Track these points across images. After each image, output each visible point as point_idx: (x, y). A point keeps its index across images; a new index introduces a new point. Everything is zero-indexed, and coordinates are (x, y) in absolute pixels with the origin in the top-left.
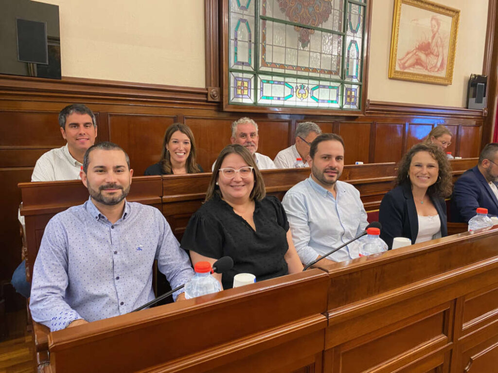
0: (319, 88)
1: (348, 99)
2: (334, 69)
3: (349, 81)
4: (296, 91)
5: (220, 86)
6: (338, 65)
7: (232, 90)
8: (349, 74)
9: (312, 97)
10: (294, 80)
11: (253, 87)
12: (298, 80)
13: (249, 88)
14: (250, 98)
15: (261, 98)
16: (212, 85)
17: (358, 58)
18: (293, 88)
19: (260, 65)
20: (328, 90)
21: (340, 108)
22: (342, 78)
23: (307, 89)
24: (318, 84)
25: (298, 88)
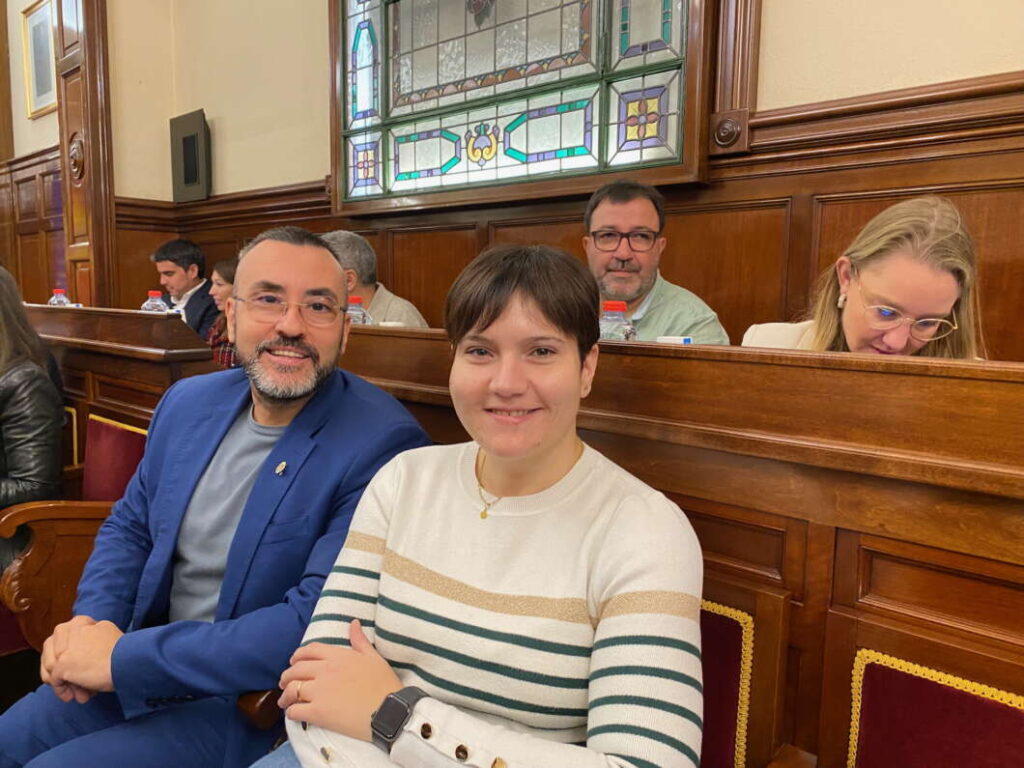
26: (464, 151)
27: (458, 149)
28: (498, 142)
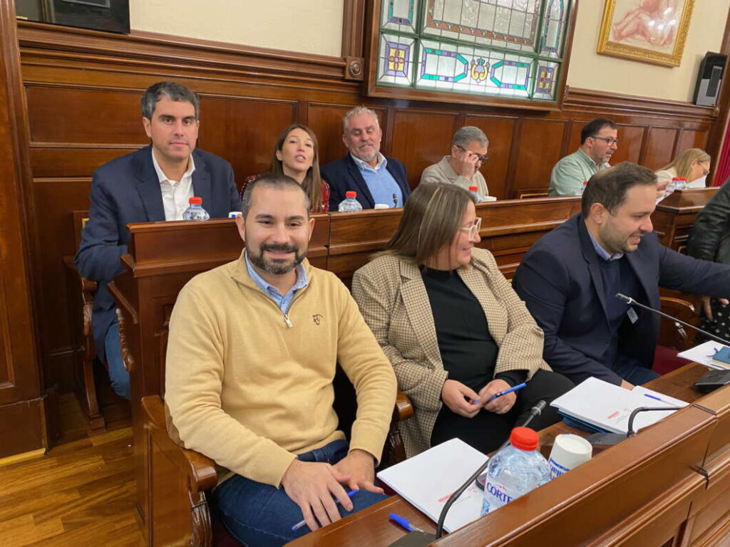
0: (503, 65)
1: (541, 84)
2: (527, 36)
3: (545, 55)
4: (472, 67)
5: (363, 56)
6: (533, 29)
7: (382, 62)
8: (547, 45)
9: (492, 78)
10: (469, 50)
11: (411, 59)
12: (476, 50)
13: (405, 61)
14: (406, 76)
15: (421, 78)
16: (353, 53)
17: (561, 19)
18: (468, 63)
19: (425, 25)
20: (515, 68)
21: (529, 97)
22: (536, 51)
23: (486, 66)
24: (502, 58)
25: (474, 64)
26: (469, 71)
28: (488, 72)
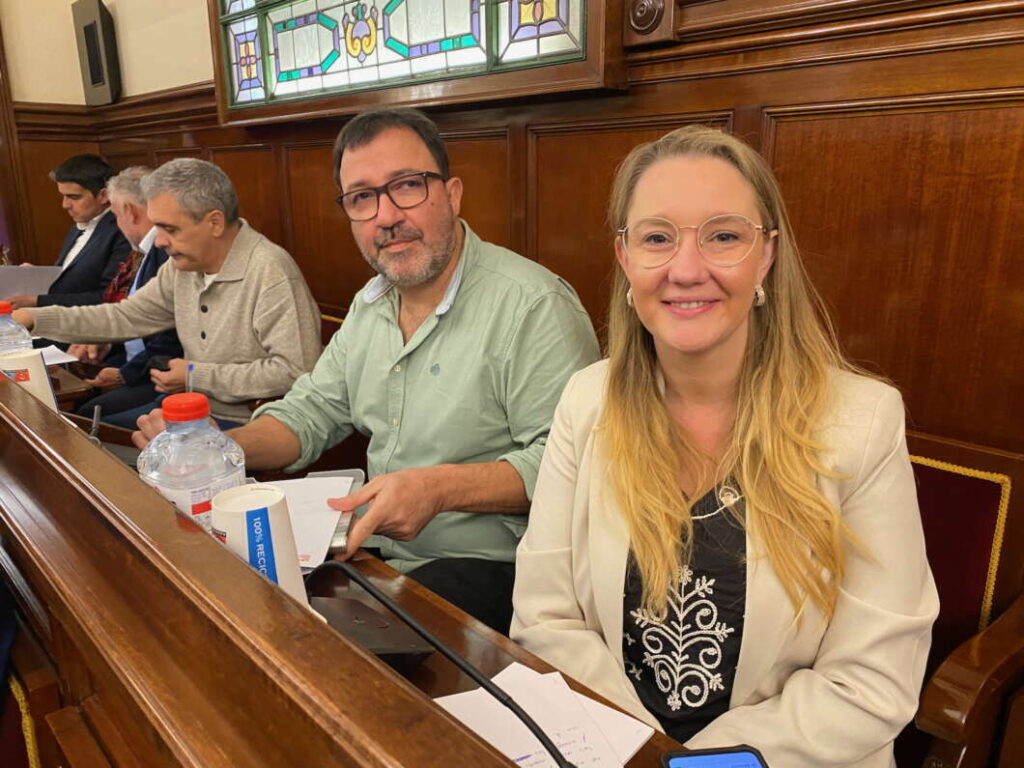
26: (342, 42)
27: (336, 39)
28: (377, 29)
